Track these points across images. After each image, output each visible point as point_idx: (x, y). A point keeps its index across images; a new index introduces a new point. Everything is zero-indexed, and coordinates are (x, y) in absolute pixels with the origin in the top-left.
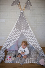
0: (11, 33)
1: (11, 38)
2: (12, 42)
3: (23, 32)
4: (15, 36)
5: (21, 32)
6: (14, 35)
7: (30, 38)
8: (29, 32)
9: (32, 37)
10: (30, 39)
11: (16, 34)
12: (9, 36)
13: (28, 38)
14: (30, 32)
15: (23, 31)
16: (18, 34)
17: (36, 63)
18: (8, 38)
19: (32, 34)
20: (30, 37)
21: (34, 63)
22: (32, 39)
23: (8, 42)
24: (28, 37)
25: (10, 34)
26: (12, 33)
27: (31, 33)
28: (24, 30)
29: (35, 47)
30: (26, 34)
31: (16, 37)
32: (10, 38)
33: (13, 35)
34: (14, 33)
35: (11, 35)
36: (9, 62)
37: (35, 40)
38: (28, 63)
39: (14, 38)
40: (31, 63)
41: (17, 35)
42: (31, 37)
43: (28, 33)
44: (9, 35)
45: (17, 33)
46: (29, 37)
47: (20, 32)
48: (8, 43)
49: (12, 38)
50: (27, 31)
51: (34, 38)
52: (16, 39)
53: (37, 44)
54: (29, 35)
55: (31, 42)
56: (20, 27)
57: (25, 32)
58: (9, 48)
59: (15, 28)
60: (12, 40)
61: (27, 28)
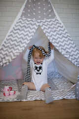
0: (13, 26)
1: (13, 39)
2: (16, 48)
3: (41, 24)
4: (22, 34)
5: (38, 24)
6: (20, 33)
7: (58, 38)
8: (56, 25)
9: (63, 36)
10: (59, 39)
11: (26, 30)
12: (9, 34)
13: (53, 39)
14: (58, 25)
15: (40, 22)
18: (5, 40)
19: (63, 29)
20: (58, 36)
22: (62, 40)
23: (5, 49)
24: (52, 35)
25: (11, 29)
26: (16, 26)
27: (59, 26)
28: (44, 21)
29: (71, 57)
30: (49, 28)
31: (25, 36)
32: (10, 39)
33: (17, 33)
34: (21, 27)
35: (12, 31)
36: (11, 100)
37: (70, 43)
39: (21, 39)
41: (28, 31)
42: (61, 36)
43: (52, 27)
44: (10, 31)
46: (55, 36)
47: (35, 24)
48: (7, 52)
49: (16, 38)
50: (50, 22)
51: (66, 38)
52: (25, 42)
53: (75, 52)
54: (55, 31)
55: (60, 48)
56: (34, 14)
57: (46, 24)
58: (9, 62)
59: (22, 16)
60: (14, 44)
61: (50, 16)
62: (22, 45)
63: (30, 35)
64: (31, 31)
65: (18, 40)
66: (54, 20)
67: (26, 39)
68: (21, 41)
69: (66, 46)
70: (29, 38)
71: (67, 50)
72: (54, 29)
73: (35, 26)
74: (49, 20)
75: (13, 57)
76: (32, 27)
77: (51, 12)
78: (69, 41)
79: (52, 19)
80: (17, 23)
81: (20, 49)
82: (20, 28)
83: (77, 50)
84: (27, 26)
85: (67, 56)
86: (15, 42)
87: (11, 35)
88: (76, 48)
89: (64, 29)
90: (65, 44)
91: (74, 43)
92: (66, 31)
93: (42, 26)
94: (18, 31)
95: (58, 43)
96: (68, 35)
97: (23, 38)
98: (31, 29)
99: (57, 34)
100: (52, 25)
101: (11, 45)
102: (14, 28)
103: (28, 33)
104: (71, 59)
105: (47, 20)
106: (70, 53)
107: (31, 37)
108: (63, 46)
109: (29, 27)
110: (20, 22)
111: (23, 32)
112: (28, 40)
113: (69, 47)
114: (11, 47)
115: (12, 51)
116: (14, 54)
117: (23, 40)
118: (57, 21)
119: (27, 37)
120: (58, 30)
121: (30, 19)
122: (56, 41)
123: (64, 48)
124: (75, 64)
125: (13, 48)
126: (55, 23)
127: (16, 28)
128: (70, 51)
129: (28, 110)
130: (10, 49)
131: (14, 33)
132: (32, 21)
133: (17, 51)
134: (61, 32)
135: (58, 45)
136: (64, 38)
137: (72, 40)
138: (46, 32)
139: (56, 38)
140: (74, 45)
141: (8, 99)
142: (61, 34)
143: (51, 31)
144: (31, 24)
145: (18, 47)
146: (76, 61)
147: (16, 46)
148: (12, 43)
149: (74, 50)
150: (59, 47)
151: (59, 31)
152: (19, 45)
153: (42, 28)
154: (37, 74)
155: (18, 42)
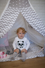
0: (3, 13)
1: (4, 21)
2: (6, 27)
3: (21, 11)
4: (10, 18)
5: (19, 11)
6: (8, 17)
7: (32, 19)
9: (35, 18)
10: (33, 20)
12: (1, 18)
13: (29, 20)
14: (32, 11)
15: (21, 10)
16: (14, 14)
17: (43, 55)
19: (35, 14)
21: (41, 56)
22: (35, 21)
24: (29, 18)
26: (6, 13)
27: (32, 12)
28: (23, 9)
29: (41, 31)
30: (26, 13)
31: (11, 19)
32: (2, 21)
33: (7, 17)
35: (3, 16)
37: (40, 22)
38: (33, 57)
39: (9, 21)
40: (36, 56)
41: (13, 16)
42: (34, 18)
43: (28, 12)
45: (12, 14)
46: (30, 18)
47: (18, 11)
49: (6, 21)
50: (27, 9)
51: (37, 19)
52: (12, 23)
53: (43, 28)
54: (30, 15)
55: (34, 26)
56: (17, 5)
57: (24, 11)
58: (2, 36)
59: (9, 6)
60: (5, 24)
61: (27, 5)
62: (10, 25)
63: (14, 18)
64: (15, 16)
65: (7, 22)
66: (29, 8)
67: (12, 21)
68: (9, 23)
69: (37, 24)
70: (14, 21)
71: (38, 27)
72: (30, 14)
73: (17, 12)
74: (26, 8)
75: (5, 33)
77: (27, 3)
78: (39, 21)
80: (6, 11)
81: (9, 27)
82: (8, 14)
83: (44, 26)
84: (12, 13)
85: (39, 31)
86: (5, 23)
87: (3, 19)
88: (43, 25)
89: (36, 14)
90: (37, 23)
91: (42, 22)
92: (37, 15)
93: (22, 12)
95: (32, 23)
96: (39, 17)
97: (10, 21)
98: (15, 14)
99: (32, 17)
100: (28, 11)
101: (3, 25)
102: (4, 14)
105: (25, 8)
106: (40, 29)
107: (16, 20)
108: (36, 25)
109: (14, 13)
110: (8, 10)
111: (10, 16)
113: (39, 25)
115: (3, 29)
116: (5, 31)
118: (31, 9)
119: (13, 19)
120: (32, 14)
121: (14, 8)
122: (31, 21)
123: (36, 26)
125: (4, 27)
126: (30, 10)
128: (40, 27)
129: (17, 66)
130: (2, 28)
132: (16, 9)
133: (7, 29)
135: (32, 24)
136: (36, 20)
137: (41, 21)
138: (25, 16)
139: (31, 19)
140: (42, 24)
141: (3, 60)
142: (34, 17)
143: (28, 15)
144: (15, 11)
145: (8, 26)
146: (44, 34)
147: (6, 26)
149: (43, 26)
151: (33, 15)
152: (8, 25)
153: (22, 13)
155: (7, 23)
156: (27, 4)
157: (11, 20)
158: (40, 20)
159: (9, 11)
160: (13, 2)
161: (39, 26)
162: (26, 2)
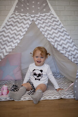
1: (5, 35)
2: (8, 44)
3: (35, 19)
4: (15, 29)
5: (31, 19)
6: (13, 28)
7: (54, 32)
8: (51, 19)
9: (59, 31)
10: (54, 35)
11: (19, 25)
13: (48, 34)
14: (53, 19)
15: (34, 17)
16: (22, 24)
19: (58, 23)
20: (53, 30)
21: (67, 97)
22: (58, 35)
24: (47, 30)
25: (4, 24)
26: (9, 22)
27: (54, 21)
28: (38, 15)
29: (67, 53)
30: (44, 22)
31: (18, 31)
32: (3, 35)
33: (10, 28)
34: (14, 22)
35: (4, 27)
37: (66, 38)
39: (14, 35)
40: (58, 97)
41: (22, 26)
42: (56, 31)
43: (47, 21)
44: (2, 27)
45: (19, 23)
46: (50, 31)
47: (29, 19)
49: (9, 34)
50: (44, 16)
51: (62, 32)
52: (18, 38)
53: (72, 47)
54: (50, 26)
55: (56, 44)
56: (28, 8)
57: (40, 19)
59: (14, 11)
60: (7, 40)
61: (44, 10)
62: (15, 41)
63: (23, 30)
64: (24, 26)
65: (11, 36)
66: (48, 14)
67: (19, 34)
68: (13, 37)
69: (62, 41)
70: (22, 34)
71: (63, 45)
72: (49, 24)
73: (28, 21)
74: (43, 15)
76: (25, 22)
78: (66, 36)
79: (47, 14)
80: (10, 18)
81: (13, 45)
83: (74, 45)
84: (20, 21)
85: (63, 52)
86: (8, 38)
87: (4, 31)
89: (60, 24)
90: (61, 39)
91: (71, 38)
92: (62, 25)
93: (36, 21)
94: (11, 27)
95: (53, 39)
96: (65, 29)
97: (15, 34)
98: (25, 24)
99: (52, 28)
100: (46, 19)
101: (4, 41)
102: (6, 24)
103: (21, 28)
104: (68, 55)
105: (41, 15)
106: (67, 49)
109: (22, 22)
110: (13, 17)
111: (16, 27)
112: (21, 36)
113: (65, 42)
114: (3, 43)
115: (4, 48)
116: (6, 50)
117: (17, 35)
118: (52, 16)
119: (20, 32)
120: (53, 24)
121: (24, 14)
122: (51, 36)
123: (60, 43)
124: (73, 61)
125: (6, 44)
127: (8, 24)
128: (66, 46)
130: (3, 45)
131: (6, 28)
132: (26, 16)
133: (10, 47)
134: (56, 26)
135: (54, 41)
137: (68, 35)
138: (41, 27)
139: (51, 33)
142: (56, 29)
143: (45, 26)
144: (25, 19)
146: (74, 58)
147: (9, 42)
148: (4, 39)
149: (71, 45)
150: (54, 43)
151: (54, 26)
152: (12, 41)
153: (36, 23)
154: (36, 79)
155: (10, 38)
156: (45, 7)
157: (17, 33)
158: (67, 33)
159: (15, 19)
160: (22, 4)
161: (66, 44)
162: (44, 5)
